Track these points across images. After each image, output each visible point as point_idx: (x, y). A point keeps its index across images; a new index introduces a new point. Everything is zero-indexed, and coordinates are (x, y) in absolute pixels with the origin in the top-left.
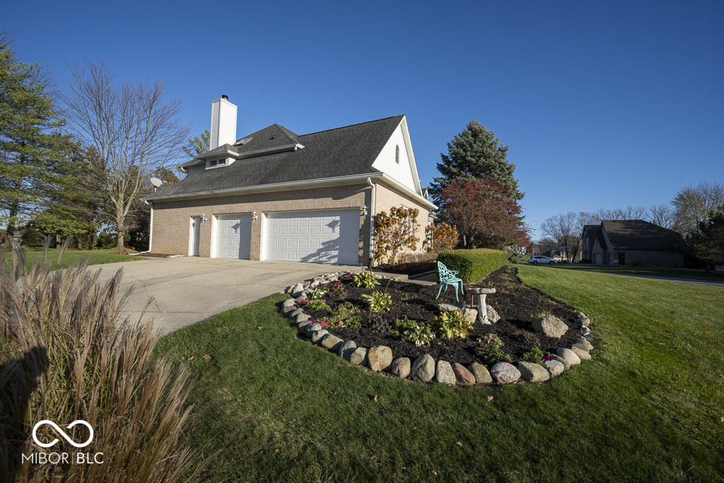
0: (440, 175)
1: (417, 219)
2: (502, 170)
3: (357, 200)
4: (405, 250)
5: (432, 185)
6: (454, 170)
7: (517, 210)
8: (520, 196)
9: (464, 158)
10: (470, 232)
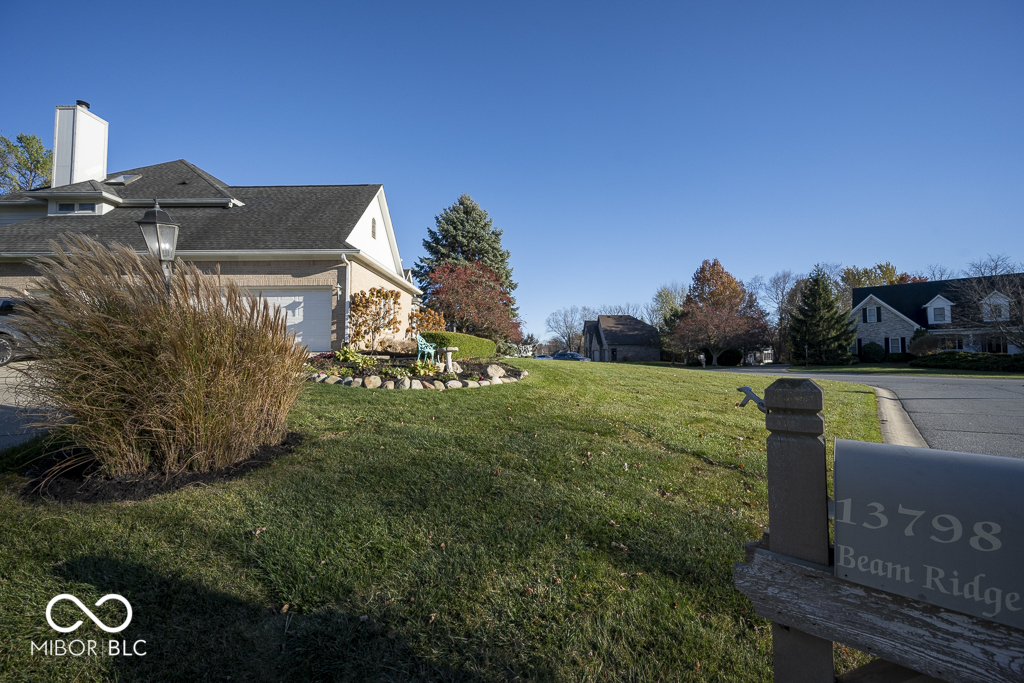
0: (427, 254)
1: (399, 301)
2: (495, 256)
3: (328, 278)
4: (385, 334)
5: (418, 266)
6: (443, 250)
7: (510, 301)
8: (513, 287)
9: (454, 237)
10: (461, 323)
